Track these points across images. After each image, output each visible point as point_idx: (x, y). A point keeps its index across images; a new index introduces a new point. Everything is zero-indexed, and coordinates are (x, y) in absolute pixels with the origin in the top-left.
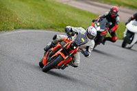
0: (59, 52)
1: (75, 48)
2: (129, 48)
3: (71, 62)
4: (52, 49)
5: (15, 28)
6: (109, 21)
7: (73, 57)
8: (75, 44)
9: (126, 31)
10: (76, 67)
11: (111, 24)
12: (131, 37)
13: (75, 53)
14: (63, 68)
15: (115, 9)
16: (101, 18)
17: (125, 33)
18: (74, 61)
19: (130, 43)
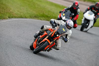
0: (46, 39)
1: (58, 35)
2: (86, 31)
3: (55, 46)
4: (41, 36)
5: (9, 17)
6: (72, 13)
7: (56, 42)
8: (58, 33)
9: (84, 18)
10: (58, 49)
11: (73, 14)
12: (87, 23)
13: (58, 39)
14: (48, 51)
15: (77, 3)
16: (66, 10)
17: (83, 20)
18: (56, 46)
19: (86, 28)
